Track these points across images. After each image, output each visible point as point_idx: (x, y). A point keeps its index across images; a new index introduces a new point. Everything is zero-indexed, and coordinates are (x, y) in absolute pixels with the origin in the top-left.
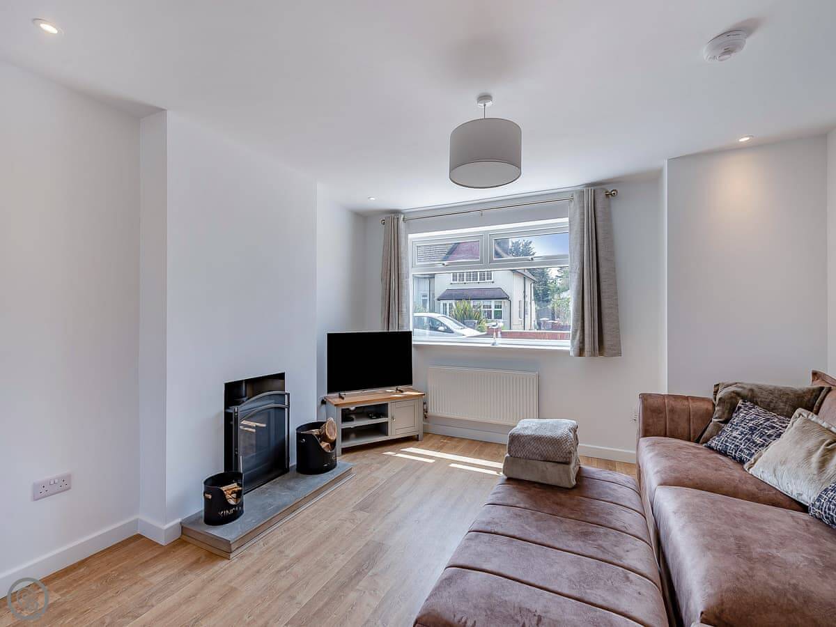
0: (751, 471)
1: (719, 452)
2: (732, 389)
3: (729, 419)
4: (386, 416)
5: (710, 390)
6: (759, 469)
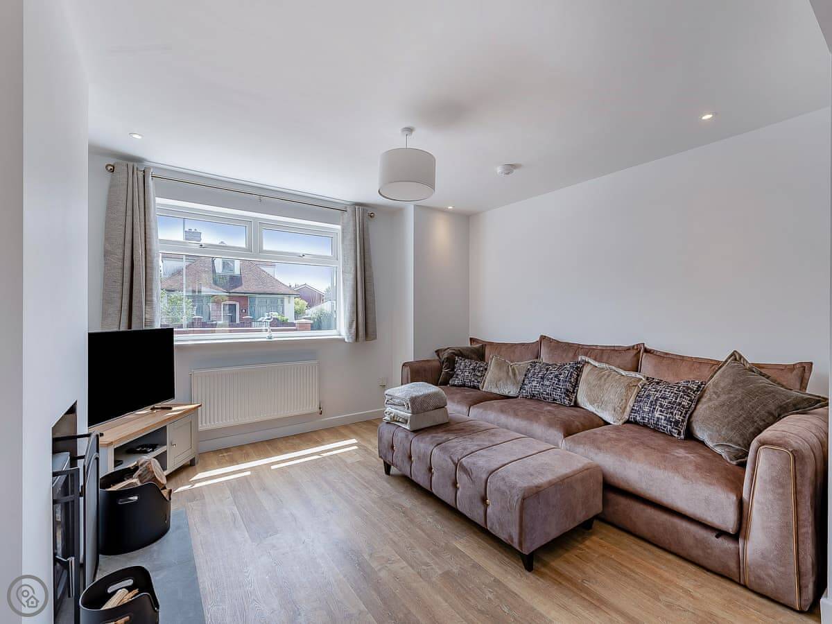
0: (484, 390)
1: (460, 386)
2: (449, 351)
3: (454, 368)
4: (166, 444)
5: (435, 355)
6: (488, 386)
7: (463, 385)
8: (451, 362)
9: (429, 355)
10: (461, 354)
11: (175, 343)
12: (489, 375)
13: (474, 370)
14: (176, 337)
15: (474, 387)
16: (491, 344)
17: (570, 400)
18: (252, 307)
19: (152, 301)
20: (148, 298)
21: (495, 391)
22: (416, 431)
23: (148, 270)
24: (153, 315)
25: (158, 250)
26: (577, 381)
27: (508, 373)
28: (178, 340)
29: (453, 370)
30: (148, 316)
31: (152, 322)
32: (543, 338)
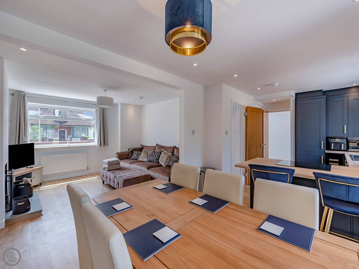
2: (132, 149)
3: (133, 154)
4: (31, 177)
5: (128, 150)
6: (140, 159)
7: (134, 159)
8: (132, 152)
9: (126, 150)
10: (135, 150)
11: (35, 148)
12: (141, 156)
13: (137, 154)
14: (35, 146)
15: (137, 159)
16: (146, 146)
17: (157, 161)
18: (73, 132)
19: (26, 135)
20: (25, 134)
21: (142, 160)
22: (109, 171)
23: (25, 126)
24: (27, 139)
25: (28, 118)
26: (160, 156)
27: (146, 155)
28: (36, 147)
29: (132, 155)
30: (25, 140)
31: (27, 141)
32: (157, 144)
